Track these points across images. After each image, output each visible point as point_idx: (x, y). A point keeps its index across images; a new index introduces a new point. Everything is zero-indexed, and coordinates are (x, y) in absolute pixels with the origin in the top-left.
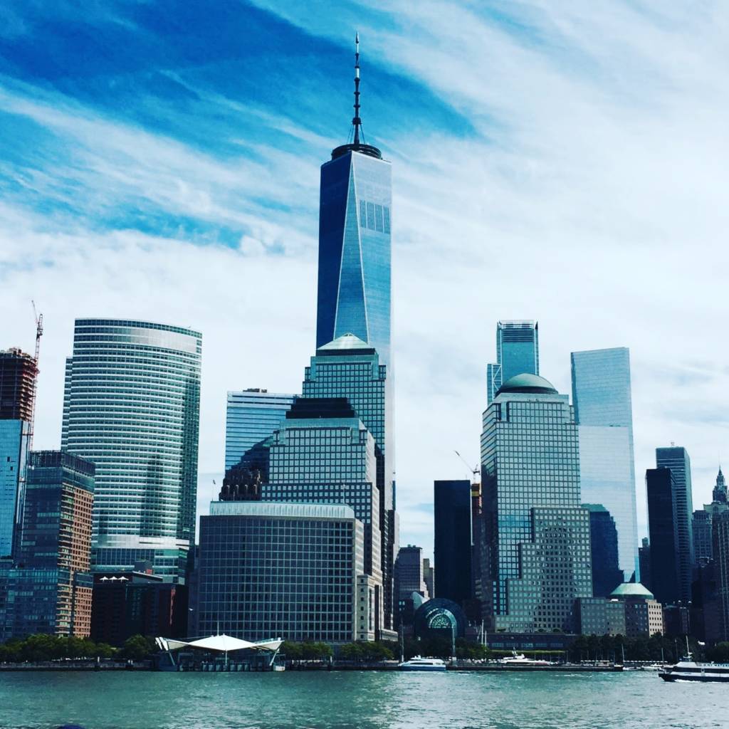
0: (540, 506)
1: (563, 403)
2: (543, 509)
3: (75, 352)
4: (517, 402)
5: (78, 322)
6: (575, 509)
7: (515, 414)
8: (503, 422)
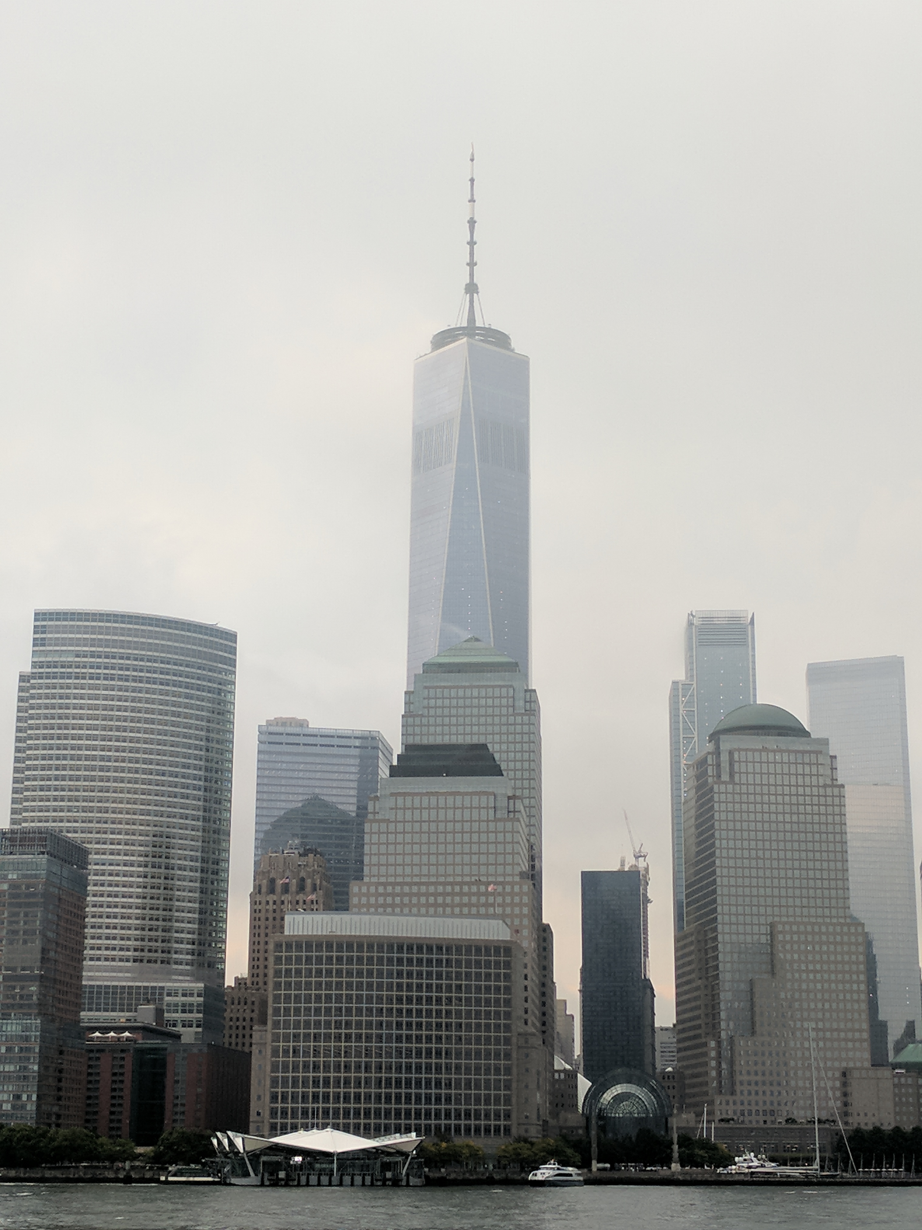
0: (784, 919)
1: (821, 752)
2: (791, 924)
3: (34, 665)
4: (747, 750)
5: (39, 616)
6: (842, 925)
7: (743, 770)
8: (725, 783)
